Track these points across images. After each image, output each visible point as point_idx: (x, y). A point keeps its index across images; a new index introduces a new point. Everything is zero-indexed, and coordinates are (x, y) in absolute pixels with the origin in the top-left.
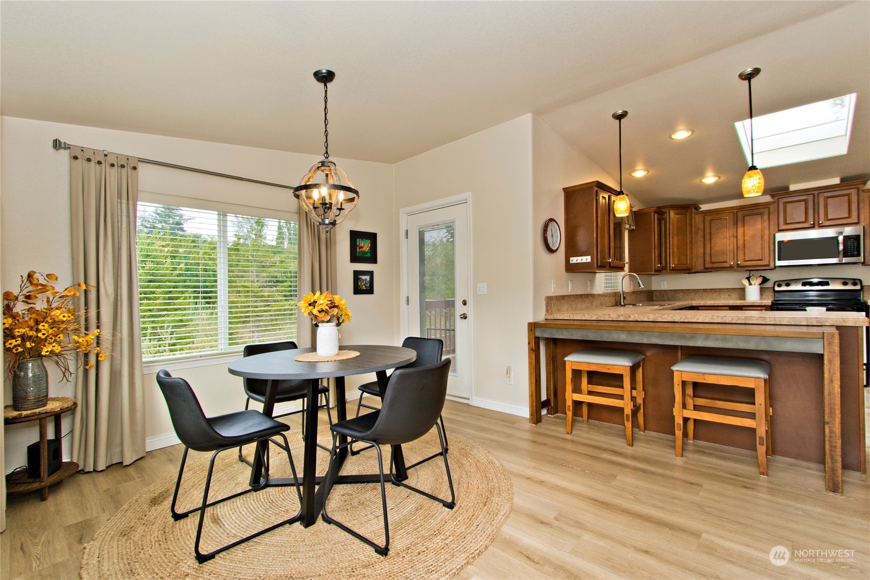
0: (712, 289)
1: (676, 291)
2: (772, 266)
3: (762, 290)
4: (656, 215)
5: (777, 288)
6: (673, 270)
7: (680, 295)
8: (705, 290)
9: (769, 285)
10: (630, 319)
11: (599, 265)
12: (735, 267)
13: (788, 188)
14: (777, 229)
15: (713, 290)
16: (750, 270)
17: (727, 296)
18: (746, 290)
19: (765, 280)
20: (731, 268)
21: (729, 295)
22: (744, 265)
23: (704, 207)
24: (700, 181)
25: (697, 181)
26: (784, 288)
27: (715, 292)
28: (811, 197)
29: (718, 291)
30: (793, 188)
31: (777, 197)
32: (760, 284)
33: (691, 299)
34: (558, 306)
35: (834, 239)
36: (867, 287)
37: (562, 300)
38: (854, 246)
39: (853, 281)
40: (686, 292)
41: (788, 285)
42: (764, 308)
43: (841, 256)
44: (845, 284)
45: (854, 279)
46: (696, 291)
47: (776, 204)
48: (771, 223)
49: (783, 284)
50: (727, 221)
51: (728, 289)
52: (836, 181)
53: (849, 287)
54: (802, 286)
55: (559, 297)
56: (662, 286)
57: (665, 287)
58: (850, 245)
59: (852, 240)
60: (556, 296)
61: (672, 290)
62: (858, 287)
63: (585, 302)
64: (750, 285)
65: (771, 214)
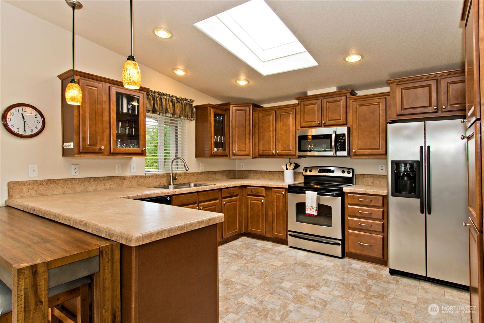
0: (269, 171)
1: (249, 171)
2: (297, 156)
3: (295, 174)
4: (212, 110)
5: (305, 173)
6: (234, 155)
7: (252, 175)
8: (266, 171)
9: (301, 169)
11: (81, 150)
12: (276, 155)
13: (306, 93)
14: (300, 126)
15: (270, 172)
17: (278, 177)
18: (285, 173)
19: (297, 166)
20: (273, 156)
21: (279, 177)
22: (281, 154)
24: (236, 83)
25: (233, 82)
26: (308, 173)
27: (271, 173)
28: (319, 102)
29: (273, 173)
30: (310, 93)
31: (300, 101)
32: (293, 170)
33: (258, 178)
34: (38, 190)
35: (329, 136)
36: (358, 175)
37: (51, 184)
38: (342, 143)
39: (348, 170)
40: (255, 173)
41: (311, 171)
42: (285, 190)
43: (334, 150)
44: (343, 172)
45: (349, 169)
46: (261, 172)
47: (299, 106)
48: (297, 121)
49: (308, 170)
50: (271, 118)
51: (278, 172)
52: (334, 89)
53: (346, 175)
54: (319, 172)
55: (42, 181)
56: (242, 167)
57: (244, 168)
58: (340, 141)
59: (341, 137)
60: (34, 181)
61: (247, 170)
62: (350, 175)
63: (106, 184)
64: (287, 169)
65: (296, 114)
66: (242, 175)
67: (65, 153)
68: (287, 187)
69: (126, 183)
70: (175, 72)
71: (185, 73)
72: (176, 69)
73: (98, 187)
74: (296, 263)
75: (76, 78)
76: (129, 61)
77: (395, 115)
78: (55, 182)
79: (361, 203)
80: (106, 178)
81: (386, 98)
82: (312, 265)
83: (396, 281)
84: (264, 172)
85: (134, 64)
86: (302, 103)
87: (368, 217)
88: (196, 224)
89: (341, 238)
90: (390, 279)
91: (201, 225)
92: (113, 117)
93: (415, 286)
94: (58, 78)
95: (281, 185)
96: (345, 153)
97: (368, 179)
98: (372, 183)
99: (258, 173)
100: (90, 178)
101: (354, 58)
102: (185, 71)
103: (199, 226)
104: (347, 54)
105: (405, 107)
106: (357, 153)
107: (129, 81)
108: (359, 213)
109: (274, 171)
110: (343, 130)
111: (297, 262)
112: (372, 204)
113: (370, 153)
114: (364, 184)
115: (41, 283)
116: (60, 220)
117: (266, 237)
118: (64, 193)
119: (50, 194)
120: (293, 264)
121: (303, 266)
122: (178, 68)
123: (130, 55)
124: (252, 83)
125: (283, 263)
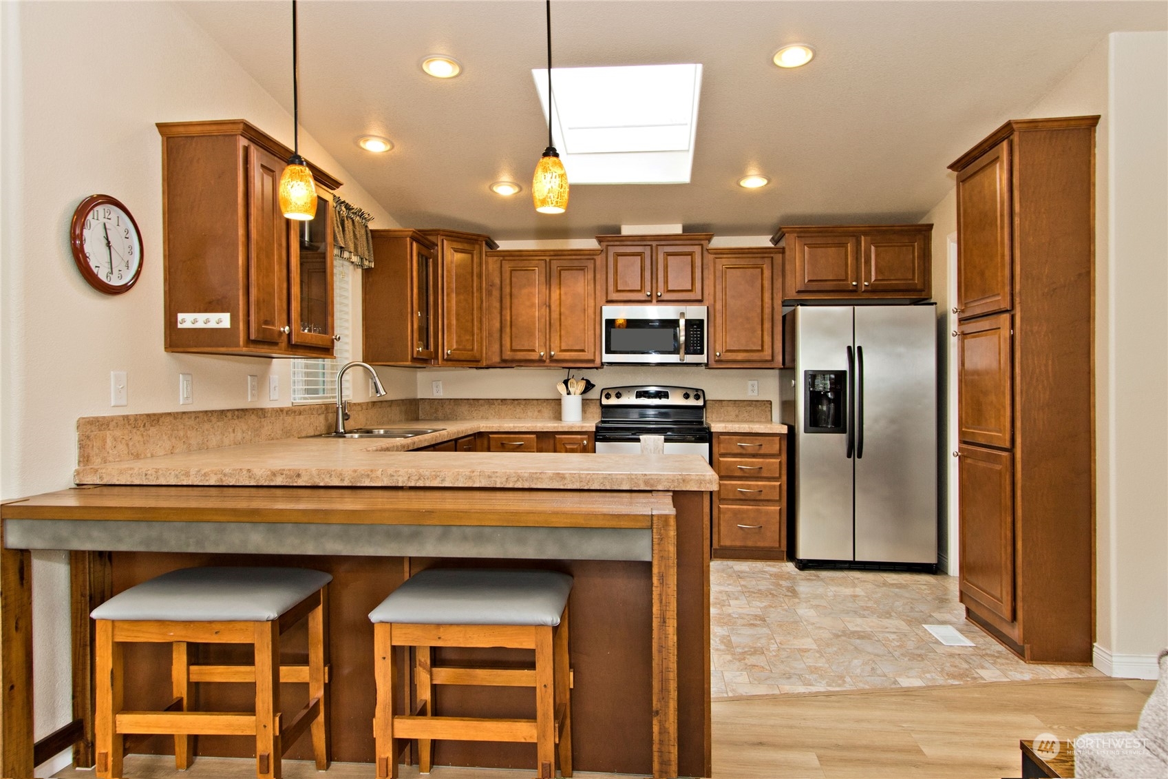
0: (514, 400)
1: (457, 401)
2: (598, 363)
3: (585, 403)
4: (415, 244)
5: (605, 402)
6: (447, 360)
7: (464, 409)
8: (503, 400)
9: (594, 394)
10: (300, 483)
11: (253, 337)
12: (548, 361)
13: (618, 230)
14: (605, 298)
15: (516, 402)
16: (569, 368)
17: (536, 413)
18: (563, 402)
19: (589, 386)
22: (560, 358)
23: (503, 245)
24: (491, 188)
25: (485, 187)
26: (613, 401)
27: (519, 404)
28: (647, 251)
29: (524, 402)
30: (627, 230)
31: (606, 243)
32: (582, 394)
33: (482, 418)
34: (131, 444)
35: (674, 323)
36: (711, 402)
37: (152, 426)
38: (697, 337)
39: (696, 393)
40: (474, 403)
41: (618, 396)
43: (682, 351)
44: (687, 396)
45: (697, 390)
46: (490, 402)
47: (604, 255)
48: (598, 287)
49: (613, 394)
50: (536, 276)
51: (537, 400)
52: (677, 229)
53: (691, 402)
54: (637, 398)
55: (137, 418)
56: (435, 389)
57: (440, 393)
58: (693, 334)
59: (695, 327)
60: (123, 416)
61: (451, 399)
62: (700, 403)
63: (236, 430)
64: (569, 393)
65: (596, 272)
66: (436, 411)
67: (177, 341)
68: (594, 430)
69: (265, 428)
70: (362, 144)
72: (365, 137)
73: (224, 437)
77: (794, 291)
79: (744, 452)
80: (236, 413)
81: (774, 258)
84: (500, 401)
86: (612, 250)
87: (756, 475)
96: (702, 358)
97: (730, 409)
98: (737, 416)
99: (481, 405)
100: (212, 412)
101: (754, 182)
105: (810, 278)
106: (723, 358)
108: (739, 470)
109: (525, 399)
110: (697, 312)
112: (762, 451)
113: (747, 358)
114: (722, 419)
118: (172, 453)
119: (149, 455)
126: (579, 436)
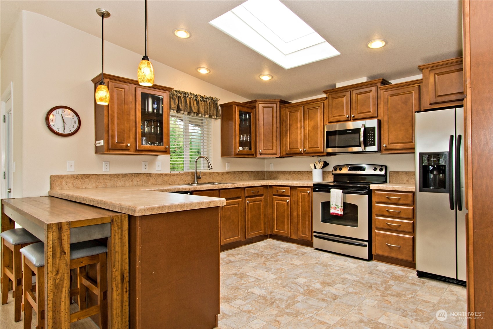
0: (298, 171)
1: (278, 172)
2: (325, 154)
3: (324, 173)
4: (237, 107)
5: (334, 172)
7: (280, 175)
8: (294, 172)
9: (330, 168)
11: (110, 148)
12: (304, 153)
13: (335, 85)
14: (328, 121)
15: (299, 172)
16: (319, 156)
18: (313, 172)
19: (326, 164)
20: (300, 154)
21: (308, 177)
22: (309, 151)
24: (259, 78)
25: (256, 78)
26: (338, 172)
27: (300, 173)
28: (348, 94)
29: (302, 172)
30: (339, 85)
31: (329, 94)
32: (322, 168)
33: (287, 179)
34: (75, 184)
35: (357, 131)
36: (392, 173)
37: (86, 178)
38: (371, 137)
39: (380, 168)
40: (284, 172)
41: (340, 169)
42: (310, 189)
43: (363, 145)
44: (375, 169)
45: (382, 166)
46: (290, 172)
47: (327, 100)
48: (325, 116)
49: (338, 169)
50: (299, 114)
51: (307, 171)
52: (364, 79)
53: (378, 172)
54: (349, 171)
55: (78, 176)
56: (271, 168)
57: (272, 169)
58: (370, 135)
59: (371, 131)
60: (71, 175)
61: (276, 171)
62: (383, 173)
63: (133, 180)
64: (315, 168)
65: (325, 108)
66: (271, 176)
67: (98, 150)
68: (313, 186)
69: (152, 180)
70: (199, 70)
71: (208, 72)
72: (200, 68)
73: (126, 183)
74: (317, 263)
75: (106, 81)
76: (143, 61)
77: (428, 104)
78: (89, 177)
79: (390, 201)
80: (133, 175)
81: (420, 86)
82: (333, 265)
83: (422, 283)
84: (293, 172)
85: (147, 63)
86: (330, 98)
87: (397, 215)
88: (196, 205)
89: (367, 239)
90: (415, 281)
91: (201, 206)
92: (138, 116)
93: (442, 289)
94: (92, 82)
95: (306, 184)
96: (375, 148)
97: (403, 176)
98: (408, 181)
99: (286, 174)
100: (119, 174)
101: (377, 44)
102: (208, 69)
103: (199, 207)
104: (369, 39)
105: (439, 94)
106: (388, 148)
107: (142, 79)
108: (387, 212)
109: (303, 171)
110: (373, 123)
111: (319, 262)
112: (400, 202)
113: (402, 147)
114: (398, 182)
115: (65, 238)
116: (87, 202)
117: (291, 238)
118: (96, 187)
119: (84, 188)
120: (313, 264)
121: (324, 266)
122: (201, 66)
123: (145, 55)
124: (276, 78)
125: (303, 262)
126: (307, 189)
